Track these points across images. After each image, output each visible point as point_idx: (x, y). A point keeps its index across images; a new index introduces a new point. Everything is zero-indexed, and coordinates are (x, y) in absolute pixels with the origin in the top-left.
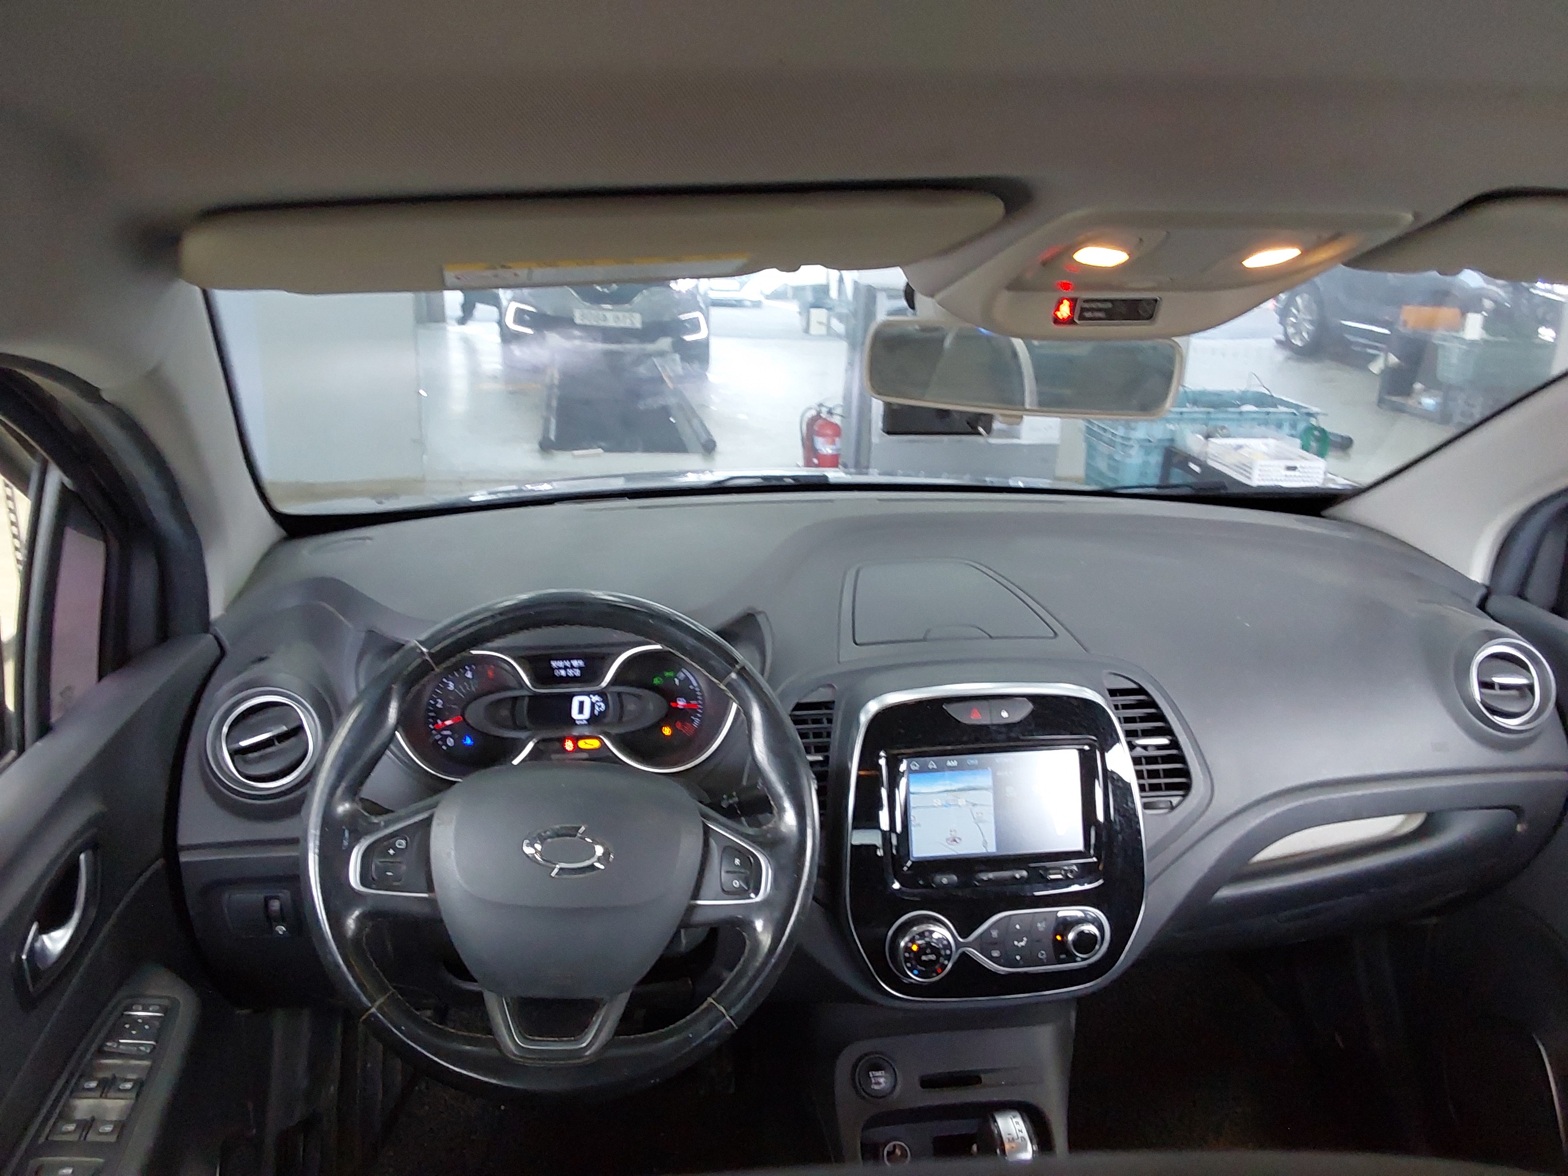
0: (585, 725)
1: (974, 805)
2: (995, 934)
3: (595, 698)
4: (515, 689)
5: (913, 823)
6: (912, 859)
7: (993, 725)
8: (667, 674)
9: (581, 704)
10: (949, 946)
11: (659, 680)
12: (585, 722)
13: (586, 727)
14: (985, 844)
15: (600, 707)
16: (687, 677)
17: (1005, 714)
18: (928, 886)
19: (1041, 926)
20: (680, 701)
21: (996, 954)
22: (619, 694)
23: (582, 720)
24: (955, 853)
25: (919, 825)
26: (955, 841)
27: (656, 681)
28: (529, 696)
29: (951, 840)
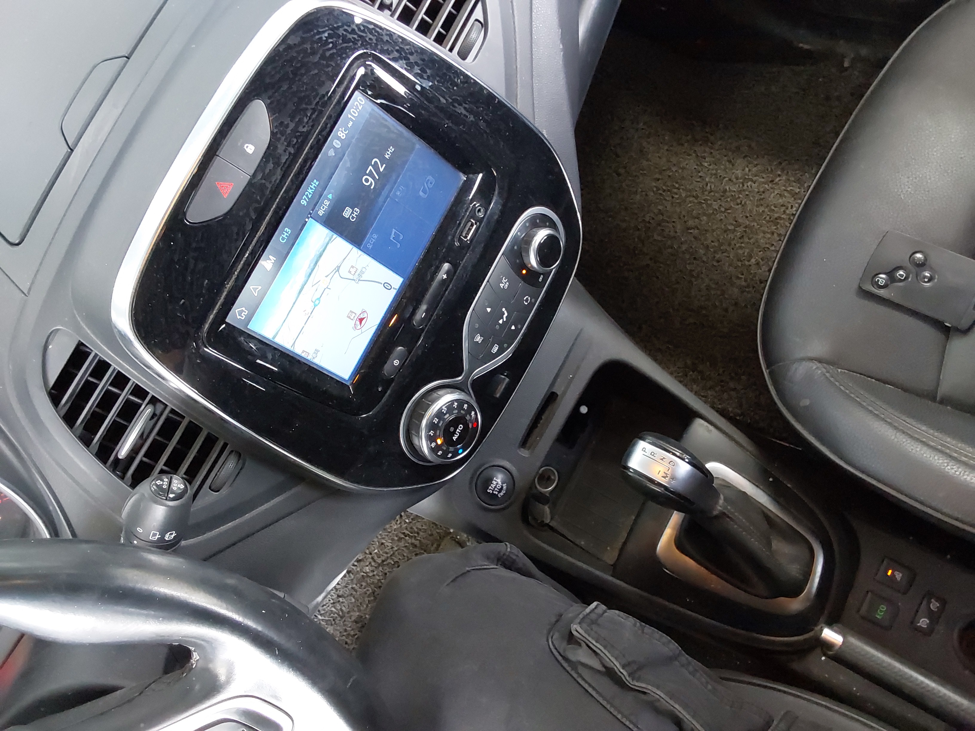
1: (338, 269)
2: (478, 339)
5: (309, 358)
6: (348, 384)
7: (254, 175)
10: (461, 402)
14: (387, 286)
17: (250, 149)
18: (388, 382)
19: (504, 284)
21: (495, 349)
24: (376, 327)
25: (317, 351)
26: (361, 320)
29: (358, 323)
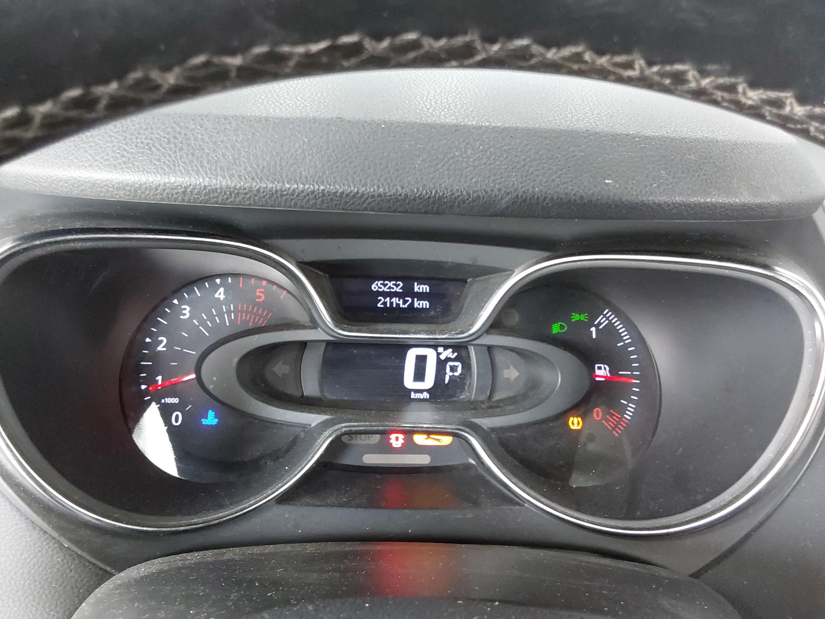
0: (424, 400)
3: (449, 353)
4: (303, 327)
8: (576, 317)
9: (421, 360)
11: (562, 327)
12: (426, 395)
13: (427, 405)
15: (453, 369)
16: (610, 324)
20: (600, 368)
22: (490, 348)
23: (421, 391)
27: (556, 329)
28: (328, 343)
